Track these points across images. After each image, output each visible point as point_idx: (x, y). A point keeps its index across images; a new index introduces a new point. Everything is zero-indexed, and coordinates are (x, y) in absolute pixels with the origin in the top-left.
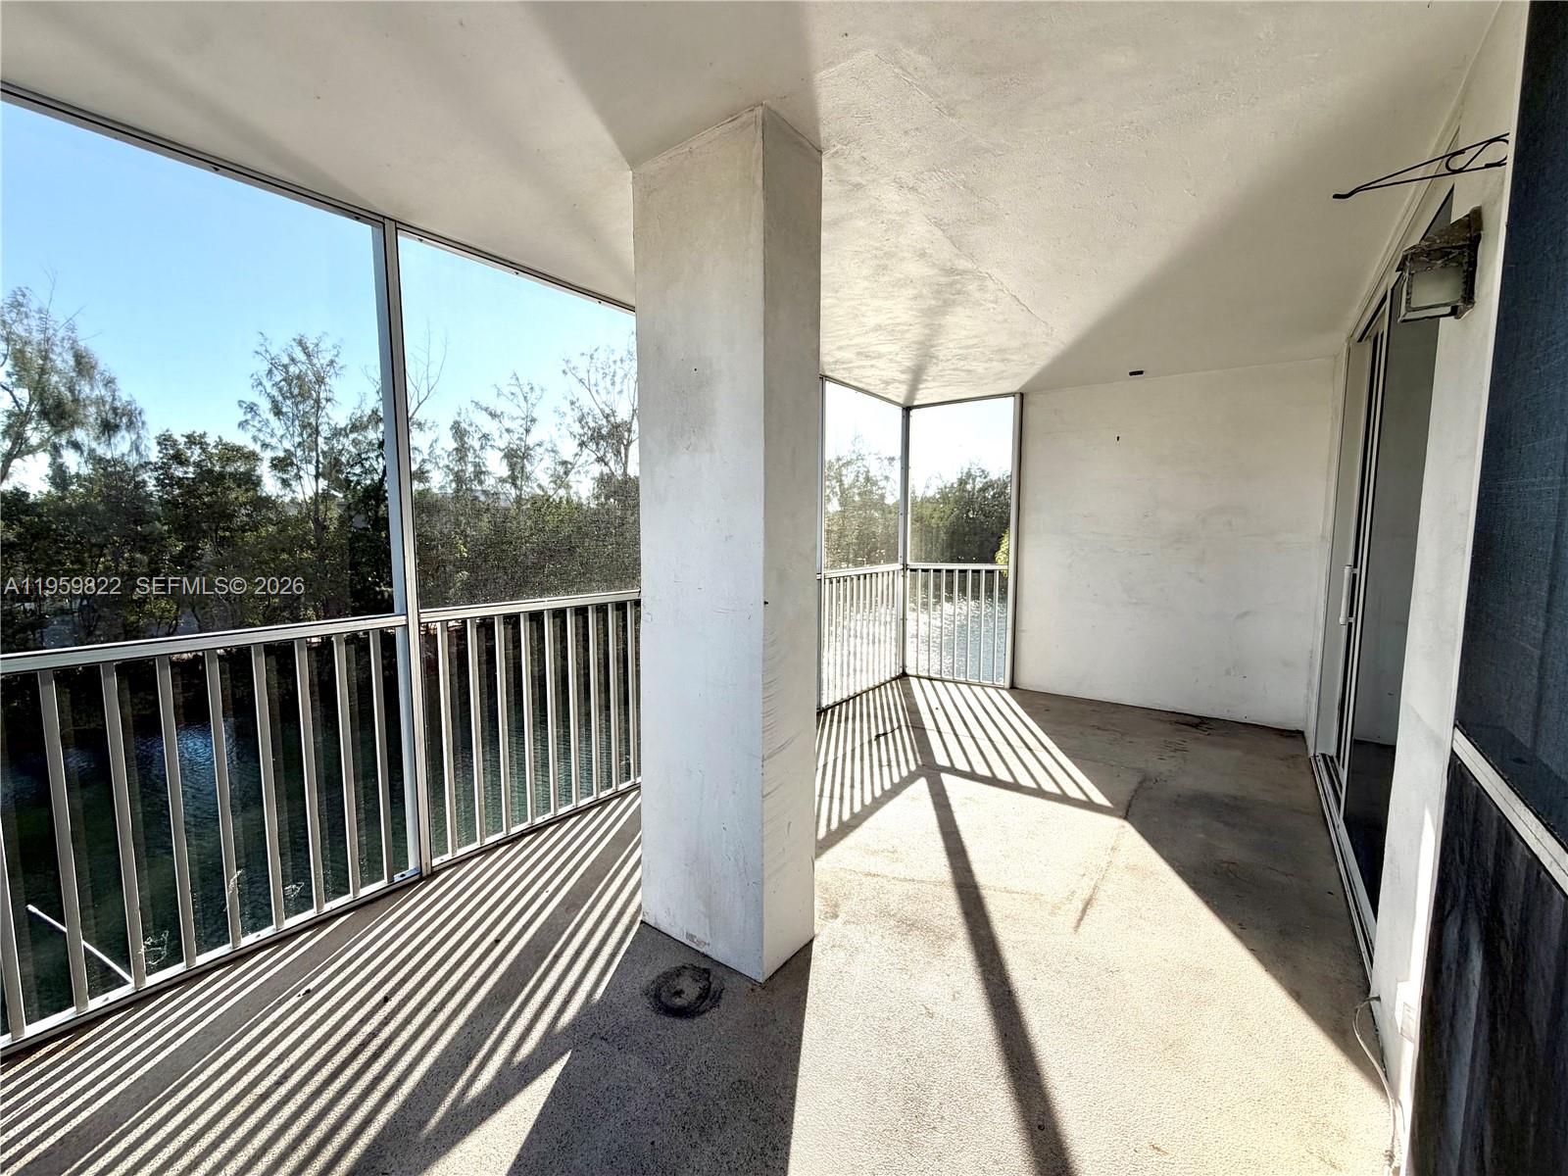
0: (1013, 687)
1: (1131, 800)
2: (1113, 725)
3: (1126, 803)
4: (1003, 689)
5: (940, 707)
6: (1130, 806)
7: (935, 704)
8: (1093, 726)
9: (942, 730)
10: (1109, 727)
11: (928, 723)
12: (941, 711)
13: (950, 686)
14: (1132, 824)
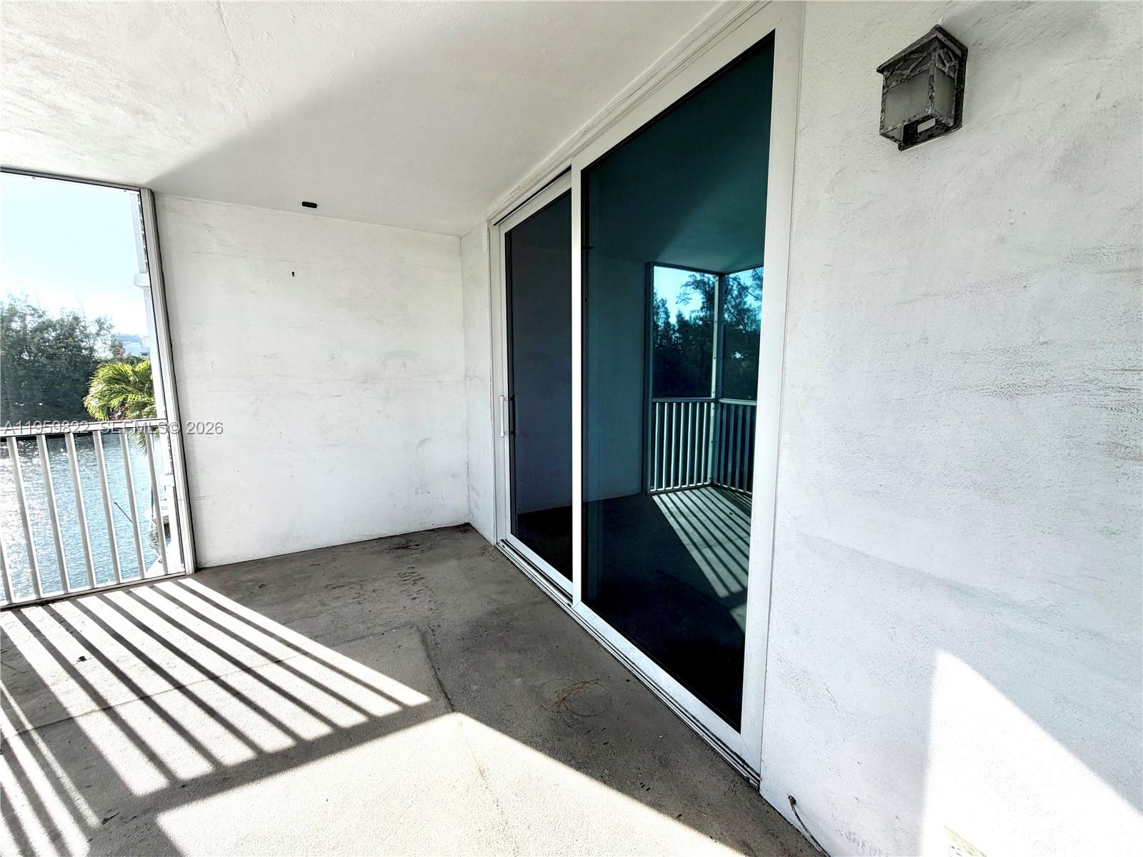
0: (199, 569)
1: (436, 674)
2: (343, 576)
3: (435, 682)
4: (184, 576)
5: (87, 654)
6: (441, 684)
7: (72, 651)
8: (326, 587)
9: (112, 703)
10: (342, 581)
11: (74, 700)
12: (92, 661)
13: (92, 603)
14: (463, 711)
